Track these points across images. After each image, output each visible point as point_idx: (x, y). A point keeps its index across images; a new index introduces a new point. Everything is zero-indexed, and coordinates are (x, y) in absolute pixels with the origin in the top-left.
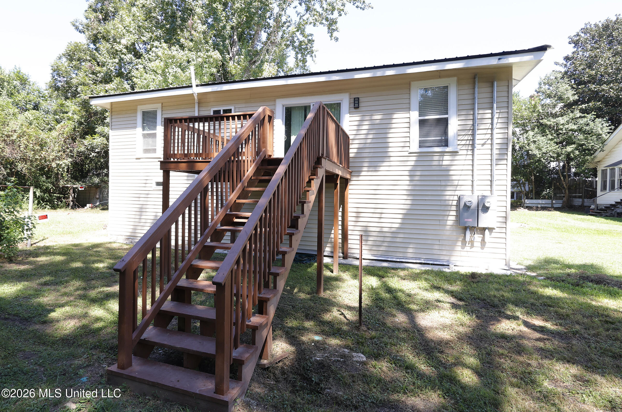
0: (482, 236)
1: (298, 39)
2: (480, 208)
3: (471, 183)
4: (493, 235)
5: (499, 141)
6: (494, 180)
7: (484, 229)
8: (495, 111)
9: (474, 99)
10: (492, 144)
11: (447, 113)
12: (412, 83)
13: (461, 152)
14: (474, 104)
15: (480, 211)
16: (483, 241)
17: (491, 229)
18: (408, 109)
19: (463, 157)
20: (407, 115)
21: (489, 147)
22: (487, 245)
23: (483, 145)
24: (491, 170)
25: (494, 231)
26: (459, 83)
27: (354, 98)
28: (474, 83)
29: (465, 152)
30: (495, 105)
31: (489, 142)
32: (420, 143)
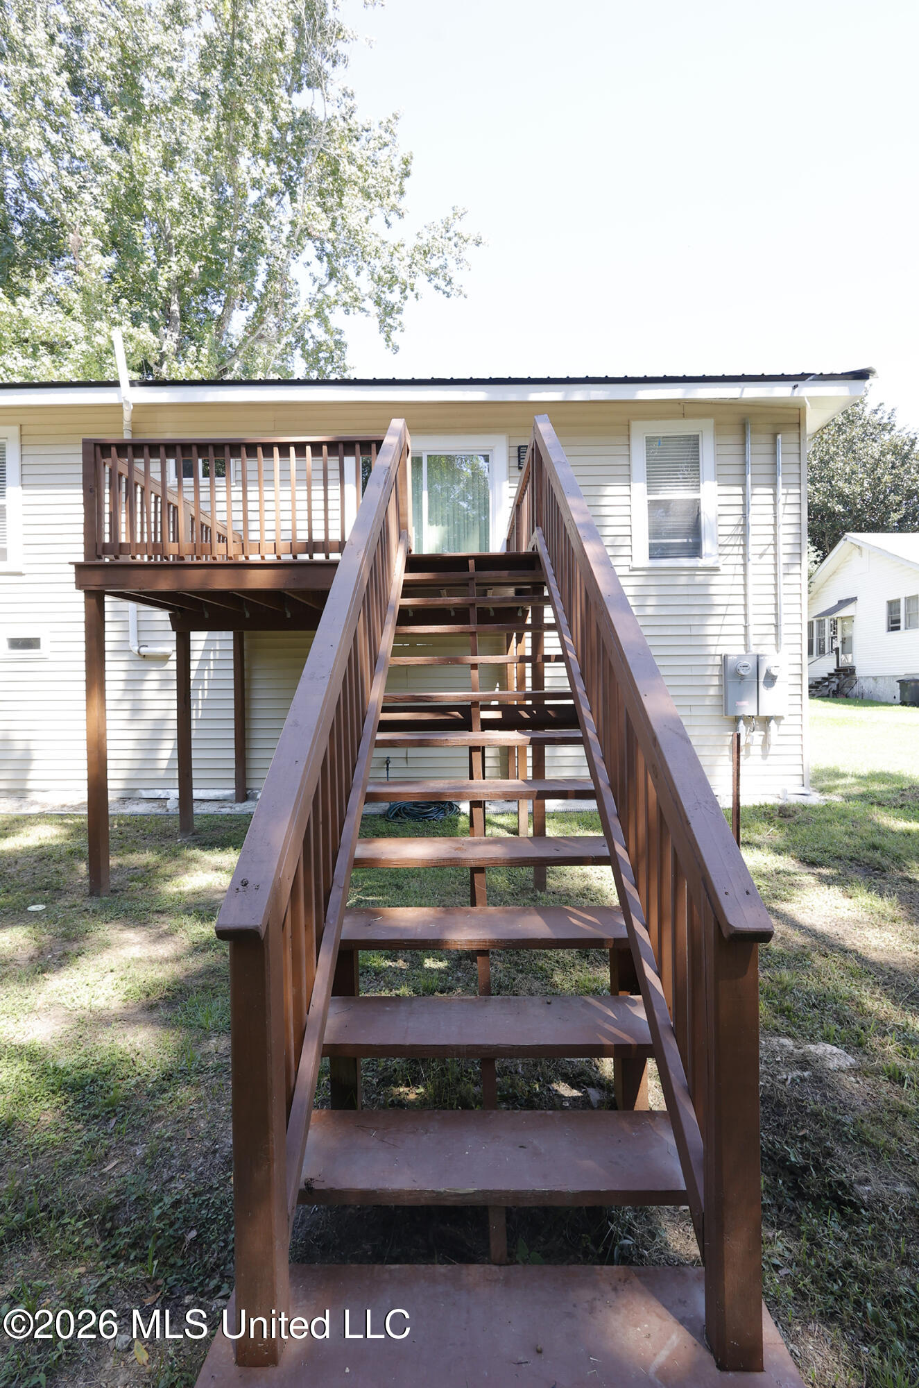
0: (763, 733)
1: (312, 337)
2: (761, 680)
3: (742, 630)
4: (783, 729)
5: (789, 549)
6: (782, 623)
7: (767, 720)
8: (781, 490)
9: (744, 464)
10: (775, 555)
11: (698, 490)
12: (634, 424)
13: (723, 570)
14: (744, 475)
15: (761, 685)
16: (766, 743)
17: (778, 719)
18: (628, 478)
19: (729, 580)
20: (625, 490)
21: (771, 559)
22: (773, 750)
23: (761, 555)
24: (776, 604)
25: (782, 722)
26: (719, 430)
27: (519, 448)
28: (744, 434)
29: (730, 570)
30: (780, 479)
31: (771, 550)
32: (650, 549)
